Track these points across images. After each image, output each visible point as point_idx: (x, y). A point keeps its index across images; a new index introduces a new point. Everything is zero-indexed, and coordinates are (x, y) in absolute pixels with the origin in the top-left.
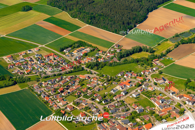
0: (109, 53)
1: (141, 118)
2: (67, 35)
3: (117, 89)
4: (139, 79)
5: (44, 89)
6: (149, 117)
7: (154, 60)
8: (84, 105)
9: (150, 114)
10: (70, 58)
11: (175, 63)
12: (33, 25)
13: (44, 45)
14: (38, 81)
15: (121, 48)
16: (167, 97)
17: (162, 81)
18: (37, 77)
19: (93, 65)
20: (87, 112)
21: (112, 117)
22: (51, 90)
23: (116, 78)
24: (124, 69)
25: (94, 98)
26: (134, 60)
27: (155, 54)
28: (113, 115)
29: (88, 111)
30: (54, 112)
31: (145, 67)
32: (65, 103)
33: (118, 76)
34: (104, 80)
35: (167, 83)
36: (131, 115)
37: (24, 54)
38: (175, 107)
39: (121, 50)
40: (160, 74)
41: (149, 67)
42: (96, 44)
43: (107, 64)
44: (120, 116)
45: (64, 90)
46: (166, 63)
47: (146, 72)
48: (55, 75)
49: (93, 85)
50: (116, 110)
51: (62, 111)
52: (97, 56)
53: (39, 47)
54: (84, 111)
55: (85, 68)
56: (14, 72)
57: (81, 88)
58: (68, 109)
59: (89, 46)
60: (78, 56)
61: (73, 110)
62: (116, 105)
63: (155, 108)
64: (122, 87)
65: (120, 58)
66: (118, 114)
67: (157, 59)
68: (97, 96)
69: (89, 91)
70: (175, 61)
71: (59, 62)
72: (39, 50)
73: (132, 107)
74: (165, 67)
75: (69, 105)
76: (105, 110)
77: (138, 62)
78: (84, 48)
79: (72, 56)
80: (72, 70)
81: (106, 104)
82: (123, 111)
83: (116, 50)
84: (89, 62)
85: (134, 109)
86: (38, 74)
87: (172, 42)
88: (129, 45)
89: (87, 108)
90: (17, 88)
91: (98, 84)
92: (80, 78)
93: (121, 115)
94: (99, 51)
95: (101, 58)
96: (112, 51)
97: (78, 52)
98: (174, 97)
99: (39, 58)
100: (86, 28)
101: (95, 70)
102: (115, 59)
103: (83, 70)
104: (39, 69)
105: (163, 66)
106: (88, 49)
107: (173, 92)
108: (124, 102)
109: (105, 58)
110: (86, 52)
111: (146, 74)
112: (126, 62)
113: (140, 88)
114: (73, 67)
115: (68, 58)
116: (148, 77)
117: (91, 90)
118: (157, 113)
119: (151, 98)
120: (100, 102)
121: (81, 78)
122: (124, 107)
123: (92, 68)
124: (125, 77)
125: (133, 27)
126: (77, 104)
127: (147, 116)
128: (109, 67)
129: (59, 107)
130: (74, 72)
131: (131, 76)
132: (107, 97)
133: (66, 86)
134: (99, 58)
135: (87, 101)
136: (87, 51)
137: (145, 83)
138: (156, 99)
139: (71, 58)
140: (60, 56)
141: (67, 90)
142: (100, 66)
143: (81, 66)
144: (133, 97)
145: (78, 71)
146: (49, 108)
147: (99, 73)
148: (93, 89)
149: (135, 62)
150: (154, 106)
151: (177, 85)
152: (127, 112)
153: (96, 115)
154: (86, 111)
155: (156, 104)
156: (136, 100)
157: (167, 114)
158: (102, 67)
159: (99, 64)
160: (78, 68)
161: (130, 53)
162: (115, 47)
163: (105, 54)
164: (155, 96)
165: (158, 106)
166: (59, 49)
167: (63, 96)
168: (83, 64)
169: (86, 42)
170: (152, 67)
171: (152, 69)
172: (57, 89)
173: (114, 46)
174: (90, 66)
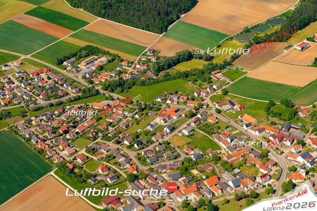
0: (139, 64)
1: (199, 169)
2: (66, 37)
3: (157, 124)
4: (192, 105)
5: (36, 130)
6: (212, 166)
7: (213, 73)
8: (104, 152)
9: (214, 162)
10: (74, 75)
11: (248, 76)
12: (7, 23)
13: (29, 56)
14: (24, 117)
15: (159, 55)
16: (238, 131)
17: (228, 106)
18: (22, 109)
19: (115, 85)
20: (110, 163)
21: (152, 170)
22: (48, 131)
23: (154, 105)
24: (165, 90)
25: (120, 140)
26: (181, 73)
27: (214, 61)
28: (153, 167)
29: (112, 161)
30: (55, 166)
31: (200, 85)
32: (73, 150)
33: (156, 102)
34: (135, 109)
35: (237, 109)
36: (183, 165)
38: (253, 148)
39: (158, 58)
40: (225, 94)
41: (206, 84)
42: (116, 50)
43: (138, 82)
44: (165, 167)
45: (68, 129)
46: (232, 76)
47: (201, 93)
48: (52, 105)
49: (116, 118)
50: (158, 157)
51: (68, 164)
52: (120, 70)
53: (21, 58)
54: (104, 163)
55: (102, 91)
57: (97, 125)
58: (79, 160)
59: (105, 53)
60: (87, 70)
61: (86, 161)
62: (158, 150)
63: (221, 151)
64: (164, 120)
65: (157, 71)
66: (162, 164)
67: (219, 71)
68: (124, 136)
69: (110, 128)
70: (247, 72)
71: (57, 83)
72: (22, 64)
73: (184, 152)
74: (231, 83)
75: (80, 153)
76: (139, 159)
77: (187, 76)
78: (96, 57)
79: (78, 72)
80: (80, 94)
81: (141, 149)
82: (169, 158)
83: (150, 58)
84: (106, 80)
85: (187, 154)
86: (22, 104)
87: (240, 42)
88: (170, 48)
89: (110, 157)
91: (125, 117)
92: (94, 109)
93: (167, 165)
94: (123, 60)
95: (127, 73)
96: (143, 59)
97: (88, 64)
98: (250, 130)
99: (23, 78)
100: (97, 24)
101: (118, 93)
102: (150, 74)
103: (97, 94)
104: (24, 97)
105: (228, 81)
106: (104, 59)
107: (248, 123)
108: (169, 143)
109: (133, 73)
110: (101, 64)
111: (201, 96)
112: (167, 78)
113: (194, 119)
114: (80, 91)
115: (71, 75)
116: (205, 101)
117: (115, 126)
118: (225, 158)
119: (213, 135)
120: (131, 147)
121: (96, 108)
122: (171, 152)
123: (113, 91)
124: (169, 102)
125: (175, 19)
126: (93, 151)
127: (208, 164)
128: (141, 87)
129: (64, 159)
130: (83, 98)
131: (178, 101)
132: (142, 137)
133: (72, 122)
134: (122, 73)
135: (108, 146)
136: (102, 62)
137: (201, 110)
138: (220, 135)
139: (76, 75)
140: (59, 73)
141: (74, 129)
142: (126, 86)
143: (94, 87)
144: (183, 135)
145: (90, 96)
146: (47, 161)
147: (125, 98)
148: (118, 126)
149: (182, 77)
150: (219, 148)
151: (253, 112)
152: (177, 160)
153: (126, 168)
154: (108, 162)
155: (221, 144)
156: (189, 140)
157: (241, 159)
158: (130, 88)
159: (124, 83)
160: (89, 92)
161: (174, 63)
162: (148, 53)
163: (133, 66)
164: (219, 131)
165: (225, 147)
166: (56, 61)
167: (68, 140)
168: (97, 84)
169: (99, 47)
170: (211, 84)
171: (211, 88)
172: (56, 128)
173: (146, 52)
174: (110, 87)
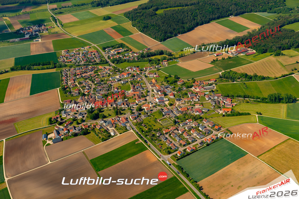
2: (118, 39)
3: (115, 77)
4: (138, 72)
7: (163, 61)
11: (178, 64)
12: (101, 31)
13: (96, 45)
15: (149, 51)
16: (145, 85)
17: (153, 75)
27: (171, 57)
30: (61, 86)
31: (152, 65)
32: (73, 82)
35: (155, 77)
36: (108, 94)
37: (78, 50)
40: (158, 70)
44: (99, 93)
46: (171, 63)
47: (148, 68)
53: (92, 46)
54: (80, 88)
55: (109, 62)
56: (60, 61)
58: (71, 86)
60: (113, 53)
61: (74, 87)
62: (104, 87)
67: (167, 61)
69: (96, 76)
72: (90, 48)
74: (167, 66)
75: (75, 83)
76: (94, 89)
78: (121, 48)
79: (109, 53)
81: (99, 86)
82: (105, 91)
83: (144, 51)
89: (84, 87)
90: (54, 70)
91: (107, 73)
94: (131, 51)
95: (128, 57)
96: (141, 52)
97: (115, 51)
100: (137, 35)
101: (114, 64)
102: (136, 58)
103: (106, 63)
106: (124, 50)
108: (112, 85)
109: (130, 57)
111: (147, 70)
115: (104, 55)
116: (145, 72)
120: (96, 84)
121: (100, 68)
124: (130, 70)
126: (81, 83)
128: (126, 63)
129: (67, 84)
130: (99, 64)
135: (88, 83)
136: (122, 51)
138: (136, 86)
139: (106, 55)
140: (100, 53)
144: (121, 83)
145: (103, 64)
146: (61, 84)
147: (115, 66)
152: (107, 92)
153: (85, 91)
154: (82, 88)
156: (121, 85)
157: (133, 96)
158: (122, 63)
159: (121, 60)
163: (134, 54)
166: (104, 48)
167: (76, 78)
